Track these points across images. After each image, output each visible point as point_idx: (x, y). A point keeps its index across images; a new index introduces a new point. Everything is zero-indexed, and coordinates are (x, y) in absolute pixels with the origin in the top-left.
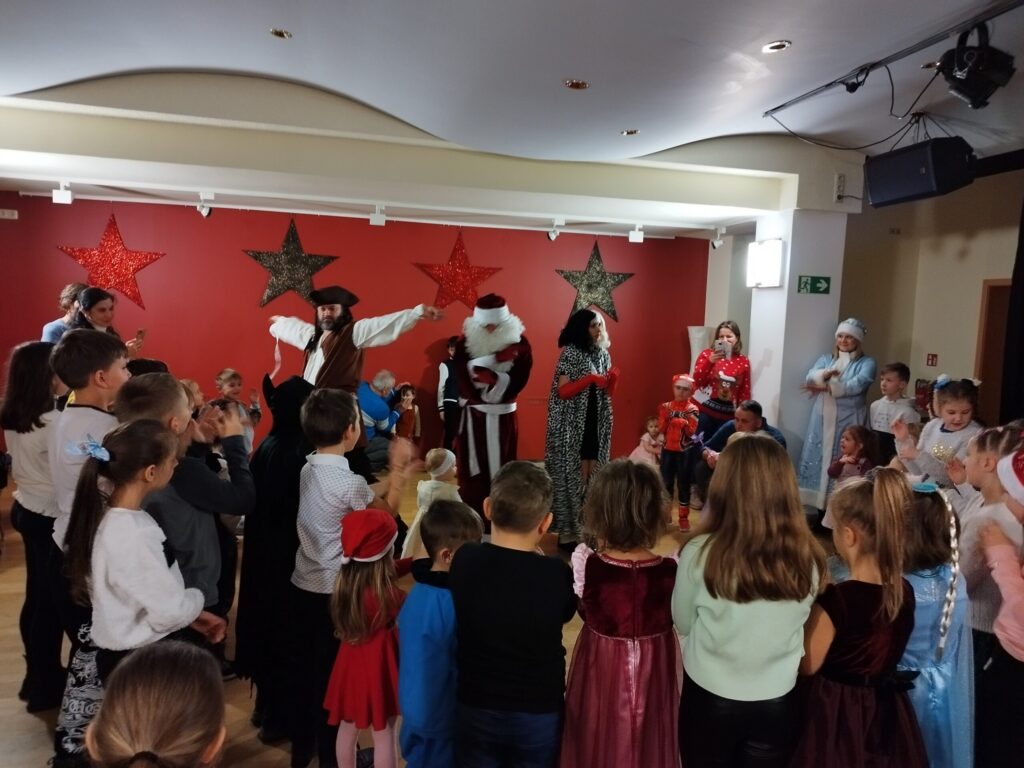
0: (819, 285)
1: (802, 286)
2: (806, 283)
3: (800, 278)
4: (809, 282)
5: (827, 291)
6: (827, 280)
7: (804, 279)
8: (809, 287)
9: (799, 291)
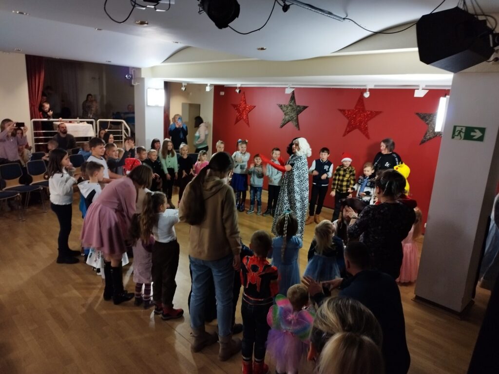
0: (472, 134)
1: (456, 134)
2: (460, 131)
3: (455, 127)
4: (464, 130)
5: (481, 139)
6: (482, 130)
7: (458, 129)
8: (463, 135)
9: (453, 137)
